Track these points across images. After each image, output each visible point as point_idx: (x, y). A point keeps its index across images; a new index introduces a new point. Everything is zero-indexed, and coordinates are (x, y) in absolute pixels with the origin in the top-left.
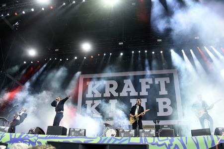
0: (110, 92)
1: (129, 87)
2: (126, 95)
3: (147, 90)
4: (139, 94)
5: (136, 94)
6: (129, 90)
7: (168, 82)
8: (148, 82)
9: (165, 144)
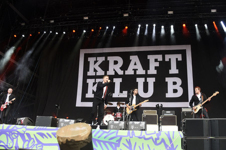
0: (114, 70)
1: (135, 64)
2: (132, 73)
3: (156, 68)
4: (146, 72)
5: (143, 72)
6: (135, 67)
7: (180, 59)
8: (157, 59)
9: (151, 138)
